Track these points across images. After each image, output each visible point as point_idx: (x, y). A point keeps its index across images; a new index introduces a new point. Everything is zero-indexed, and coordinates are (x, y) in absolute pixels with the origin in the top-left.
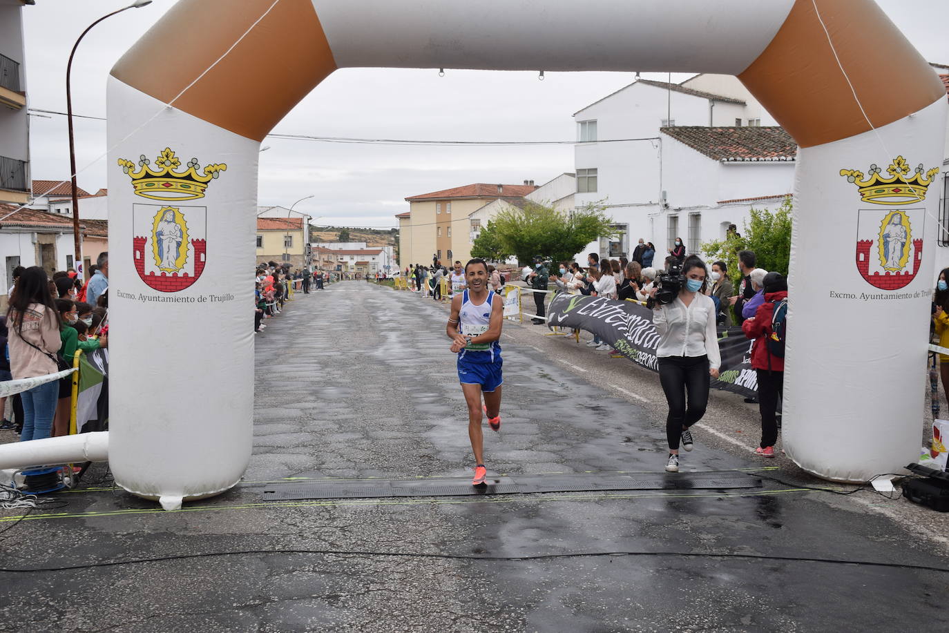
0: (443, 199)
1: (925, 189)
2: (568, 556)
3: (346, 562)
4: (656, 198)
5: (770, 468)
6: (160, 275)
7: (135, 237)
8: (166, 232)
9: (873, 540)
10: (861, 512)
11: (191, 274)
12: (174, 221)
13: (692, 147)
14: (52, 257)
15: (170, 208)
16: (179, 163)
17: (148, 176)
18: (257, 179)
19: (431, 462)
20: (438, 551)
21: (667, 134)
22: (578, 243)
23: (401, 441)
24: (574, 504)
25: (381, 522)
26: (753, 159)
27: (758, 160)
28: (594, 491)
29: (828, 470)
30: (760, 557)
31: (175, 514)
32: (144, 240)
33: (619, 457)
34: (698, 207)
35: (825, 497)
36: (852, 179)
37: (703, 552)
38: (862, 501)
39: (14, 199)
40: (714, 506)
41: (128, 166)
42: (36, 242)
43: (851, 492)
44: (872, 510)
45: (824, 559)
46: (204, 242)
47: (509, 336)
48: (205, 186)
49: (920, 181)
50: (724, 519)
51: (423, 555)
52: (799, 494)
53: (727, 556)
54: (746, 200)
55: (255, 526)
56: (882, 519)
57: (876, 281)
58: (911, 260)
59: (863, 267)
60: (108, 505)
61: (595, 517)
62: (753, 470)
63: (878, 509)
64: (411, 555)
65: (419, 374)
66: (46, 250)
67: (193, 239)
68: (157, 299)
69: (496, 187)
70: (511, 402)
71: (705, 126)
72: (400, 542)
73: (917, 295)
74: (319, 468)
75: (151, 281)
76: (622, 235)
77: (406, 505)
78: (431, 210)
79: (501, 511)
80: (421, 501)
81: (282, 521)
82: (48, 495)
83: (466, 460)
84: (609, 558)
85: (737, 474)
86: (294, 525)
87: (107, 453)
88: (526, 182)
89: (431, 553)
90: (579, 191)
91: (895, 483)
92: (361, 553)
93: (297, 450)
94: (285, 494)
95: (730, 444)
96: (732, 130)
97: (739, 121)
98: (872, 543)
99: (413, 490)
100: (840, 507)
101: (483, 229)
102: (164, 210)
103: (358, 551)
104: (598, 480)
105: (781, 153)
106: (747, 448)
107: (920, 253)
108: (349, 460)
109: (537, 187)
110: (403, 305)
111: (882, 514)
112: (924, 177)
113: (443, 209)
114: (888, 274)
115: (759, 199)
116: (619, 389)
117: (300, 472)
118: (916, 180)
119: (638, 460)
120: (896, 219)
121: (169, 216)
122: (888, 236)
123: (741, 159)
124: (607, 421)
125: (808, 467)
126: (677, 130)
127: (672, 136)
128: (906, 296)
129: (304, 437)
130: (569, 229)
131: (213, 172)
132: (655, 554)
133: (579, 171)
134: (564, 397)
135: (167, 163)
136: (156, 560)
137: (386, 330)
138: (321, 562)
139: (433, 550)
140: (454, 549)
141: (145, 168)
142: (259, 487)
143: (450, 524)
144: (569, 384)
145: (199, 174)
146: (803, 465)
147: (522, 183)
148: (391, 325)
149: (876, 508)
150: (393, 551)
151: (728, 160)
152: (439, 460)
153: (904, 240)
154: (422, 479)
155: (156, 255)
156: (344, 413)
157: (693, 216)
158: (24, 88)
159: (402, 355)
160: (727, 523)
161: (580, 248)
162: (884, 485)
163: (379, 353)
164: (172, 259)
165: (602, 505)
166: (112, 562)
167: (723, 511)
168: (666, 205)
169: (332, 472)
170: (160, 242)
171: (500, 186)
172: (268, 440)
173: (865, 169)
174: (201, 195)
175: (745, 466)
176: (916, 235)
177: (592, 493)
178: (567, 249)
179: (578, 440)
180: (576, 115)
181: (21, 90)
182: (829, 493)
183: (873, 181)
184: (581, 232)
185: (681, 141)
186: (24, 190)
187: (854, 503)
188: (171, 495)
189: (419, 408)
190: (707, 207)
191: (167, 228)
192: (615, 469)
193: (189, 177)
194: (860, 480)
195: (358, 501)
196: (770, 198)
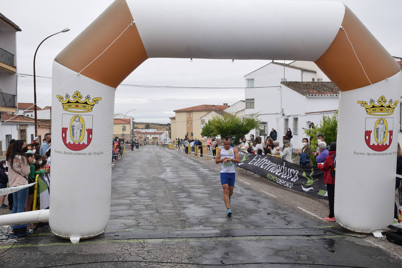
0: (189, 111)
1: (393, 109)
2: (244, 264)
3: (150, 266)
4: (279, 111)
5: (329, 227)
6: (73, 143)
7: (63, 128)
8: (76, 126)
9: (374, 258)
10: (369, 246)
11: (86, 143)
12: (79, 121)
13: (294, 90)
14: (25, 135)
15: (77, 116)
16: (82, 97)
17: (69, 102)
18: (114, 104)
19: (185, 223)
20: (188, 261)
21: (284, 84)
22: (246, 130)
23: (172, 214)
24: (246, 241)
25: (164, 249)
26: (320, 95)
27: (322, 96)
28: (255, 236)
29: (354, 228)
30: (326, 265)
31: (76, 245)
32: (66, 129)
33: (265, 221)
34: (297, 115)
35: (353, 239)
36: (363, 105)
37: (302, 263)
38: (369, 241)
39: (10, 111)
40: (305, 243)
41: (61, 98)
42: (18, 128)
43: (364, 237)
44: (373, 245)
45: (354, 266)
46: (91, 130)
47: (217, 169)
48: (92, 106)
49: (391, 106)
50: (310, 248)
51: (182, 263)
52: (342, 238)
53: (312, 264)
54: (317, 112)
55: (111, 250)
56: (378, 249)
57: (374, 147)
58: (388, 139)
59: (368, 142)
60: (48, 241)
61: (255, 247)
62: (322, 227)
63: (376, 245)
64: (177, 263)
65: (180, 185)
66: (23, 132)
67: (87, 129)
68: (71, 153)
69: (212, 106)
70: (219, 197)
71: (300, 81)
72: (172, 257)
73: (391, 154)
74: (138, 225)
75: (69, 146)
76: (265, 126)
77: (175, 241)
78: (184, 116)
79: (215, 244)
80: (181, 240)
81: (122, 248)
82: (23, 237)
83: (200, 222)
84: (262, 265)
85: (315, 229)
86: (127, 250)
87: (48, 218)
88: (224, 104)
89: (186, 262)
90: (246, 108)
91: (383, 233)
92: (156, 262)
93: (128, 218)
94: (123, 236)
95: (312, 216)
96: (311, 83)
97: (313, 79)
98: (374, 260)
99: (178, 235)
100: (360, 244)
101: (206, 124)
102: (75, 116)
103: (155, 261)
104: (256, 231)
105: (331, 93)
106: (319, 218)
107: (392, 136)
108: (150, 222)
109: (229, 106)
110: (172, 156)
111: (378, 247)
112: (393, 104)
113: (189, 115)
114: (378, 145)
115: (322, 112)
116: (264, 192)
117: (129, 227)
118: (389, 106)
119: (273, 223)
120: (381, 122)
121: (77, 119)
122: (378, 129)
123: (315, 95)
124: (260, 206)
125: (346, 226)
126: (288, 83)
127: (286, 86)
128: (386, 154)
129: (131, 212)
130: (243, 124)
131: (96, 101)
132: (281, 263)
133: (246, 100)
134: (241, 195)
135: (77, 97)
136: (68, 265)
137: (165, 166)
138: (139, 266)
139: (187, 261)
140: (195, 261)
141: (68, 99)
142: (112, 233)
143: (193, 250)
144: (243, 190)
145: (90, 102)
146: (343, 225)
147: (223, 105)
148: (168, 164)
149: (375, 244)
150: (169, 261)
151: (309, 96)
152: (189, 222)
153: (385, 131)
154: (181, 230)
155: (72, 135)
156: (148, 202)
157: (295, 119)
158: (16, 65)
159: (172, 177)
160: (311, 250)
161: (247, 132)
162: (378, 234)
163: (163, 176)
164: (78, 137)
165: (258, 242)
166: (50, 266)
167: (309, 245)
168: (283, 114)
169: (143, 227)
170: (73, 130)
171: (213, 106)
172: (116, 213)
173: (368, 101)
174: (91, 110)
175: (319, 225)
176: (390, 129)
177: (254, 237)
178: (242, 133)
179: (247, 214)
180: (246, 77)
181: (14, 66)
182: (355, 237)
183: (372, 106)
184: (248, 125)
185: (289, 87)
186: (14, 107)
187: (366, 242)
188: (75, 237)
189: (180, 200)
190: (301, 115)
191: (76, 124)
192: (263, 226)
193: (86, 103)
194: (368, 232)
195: (154, 239)
196: (327, 111)
